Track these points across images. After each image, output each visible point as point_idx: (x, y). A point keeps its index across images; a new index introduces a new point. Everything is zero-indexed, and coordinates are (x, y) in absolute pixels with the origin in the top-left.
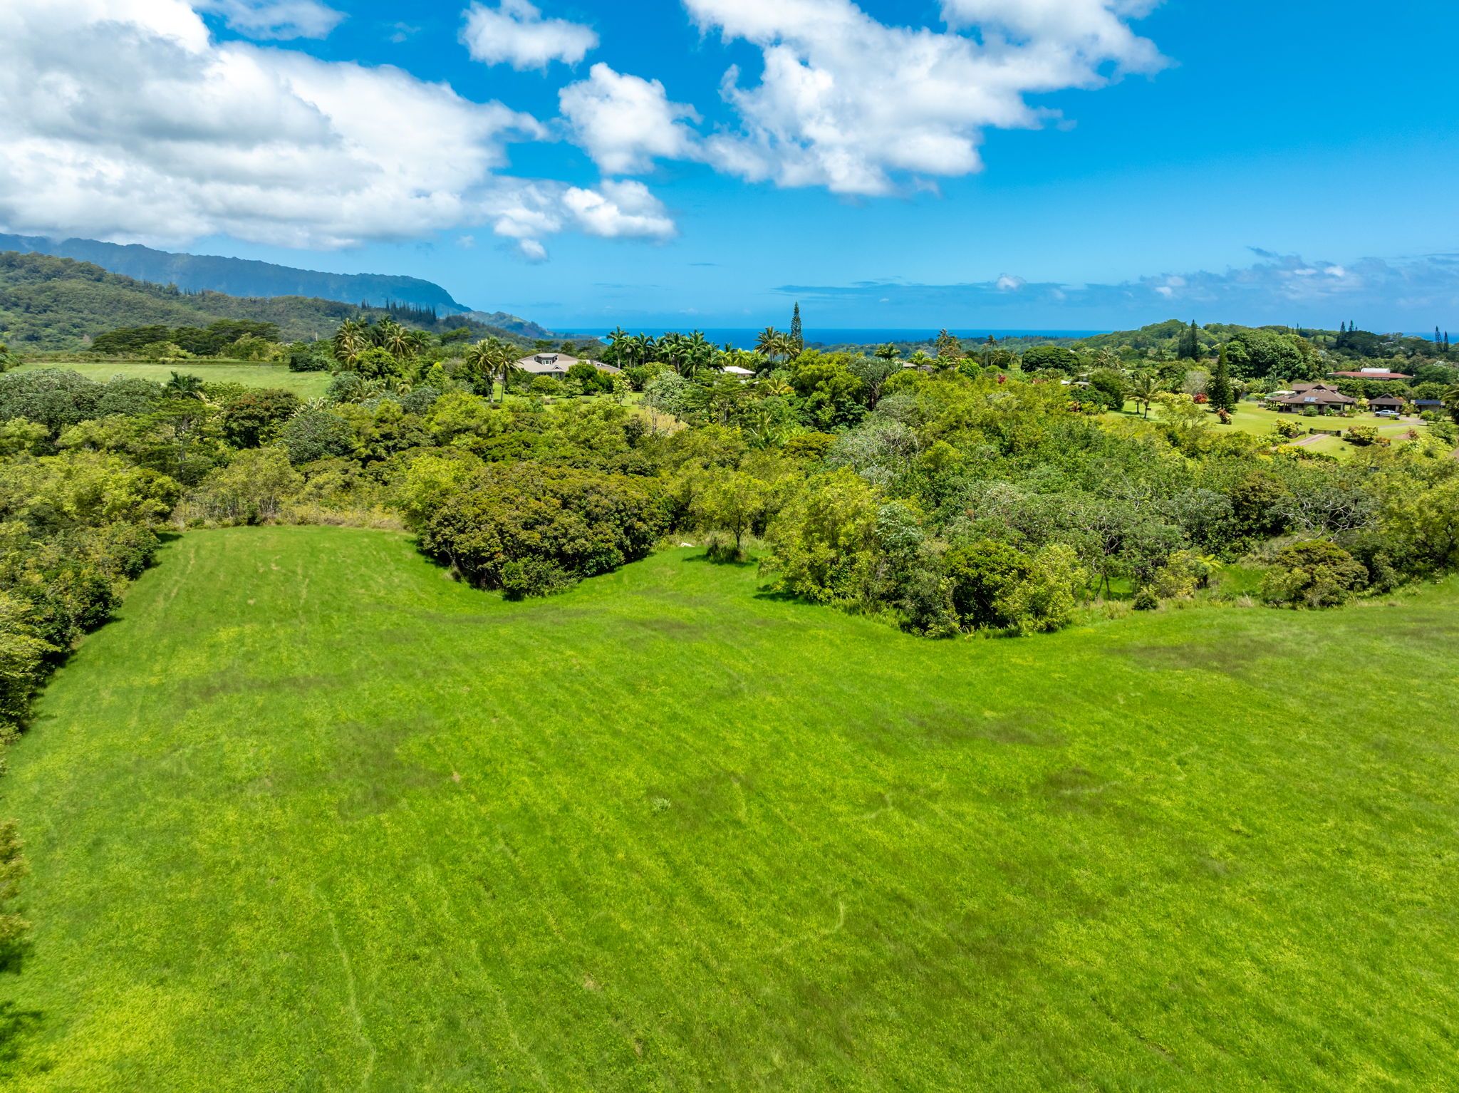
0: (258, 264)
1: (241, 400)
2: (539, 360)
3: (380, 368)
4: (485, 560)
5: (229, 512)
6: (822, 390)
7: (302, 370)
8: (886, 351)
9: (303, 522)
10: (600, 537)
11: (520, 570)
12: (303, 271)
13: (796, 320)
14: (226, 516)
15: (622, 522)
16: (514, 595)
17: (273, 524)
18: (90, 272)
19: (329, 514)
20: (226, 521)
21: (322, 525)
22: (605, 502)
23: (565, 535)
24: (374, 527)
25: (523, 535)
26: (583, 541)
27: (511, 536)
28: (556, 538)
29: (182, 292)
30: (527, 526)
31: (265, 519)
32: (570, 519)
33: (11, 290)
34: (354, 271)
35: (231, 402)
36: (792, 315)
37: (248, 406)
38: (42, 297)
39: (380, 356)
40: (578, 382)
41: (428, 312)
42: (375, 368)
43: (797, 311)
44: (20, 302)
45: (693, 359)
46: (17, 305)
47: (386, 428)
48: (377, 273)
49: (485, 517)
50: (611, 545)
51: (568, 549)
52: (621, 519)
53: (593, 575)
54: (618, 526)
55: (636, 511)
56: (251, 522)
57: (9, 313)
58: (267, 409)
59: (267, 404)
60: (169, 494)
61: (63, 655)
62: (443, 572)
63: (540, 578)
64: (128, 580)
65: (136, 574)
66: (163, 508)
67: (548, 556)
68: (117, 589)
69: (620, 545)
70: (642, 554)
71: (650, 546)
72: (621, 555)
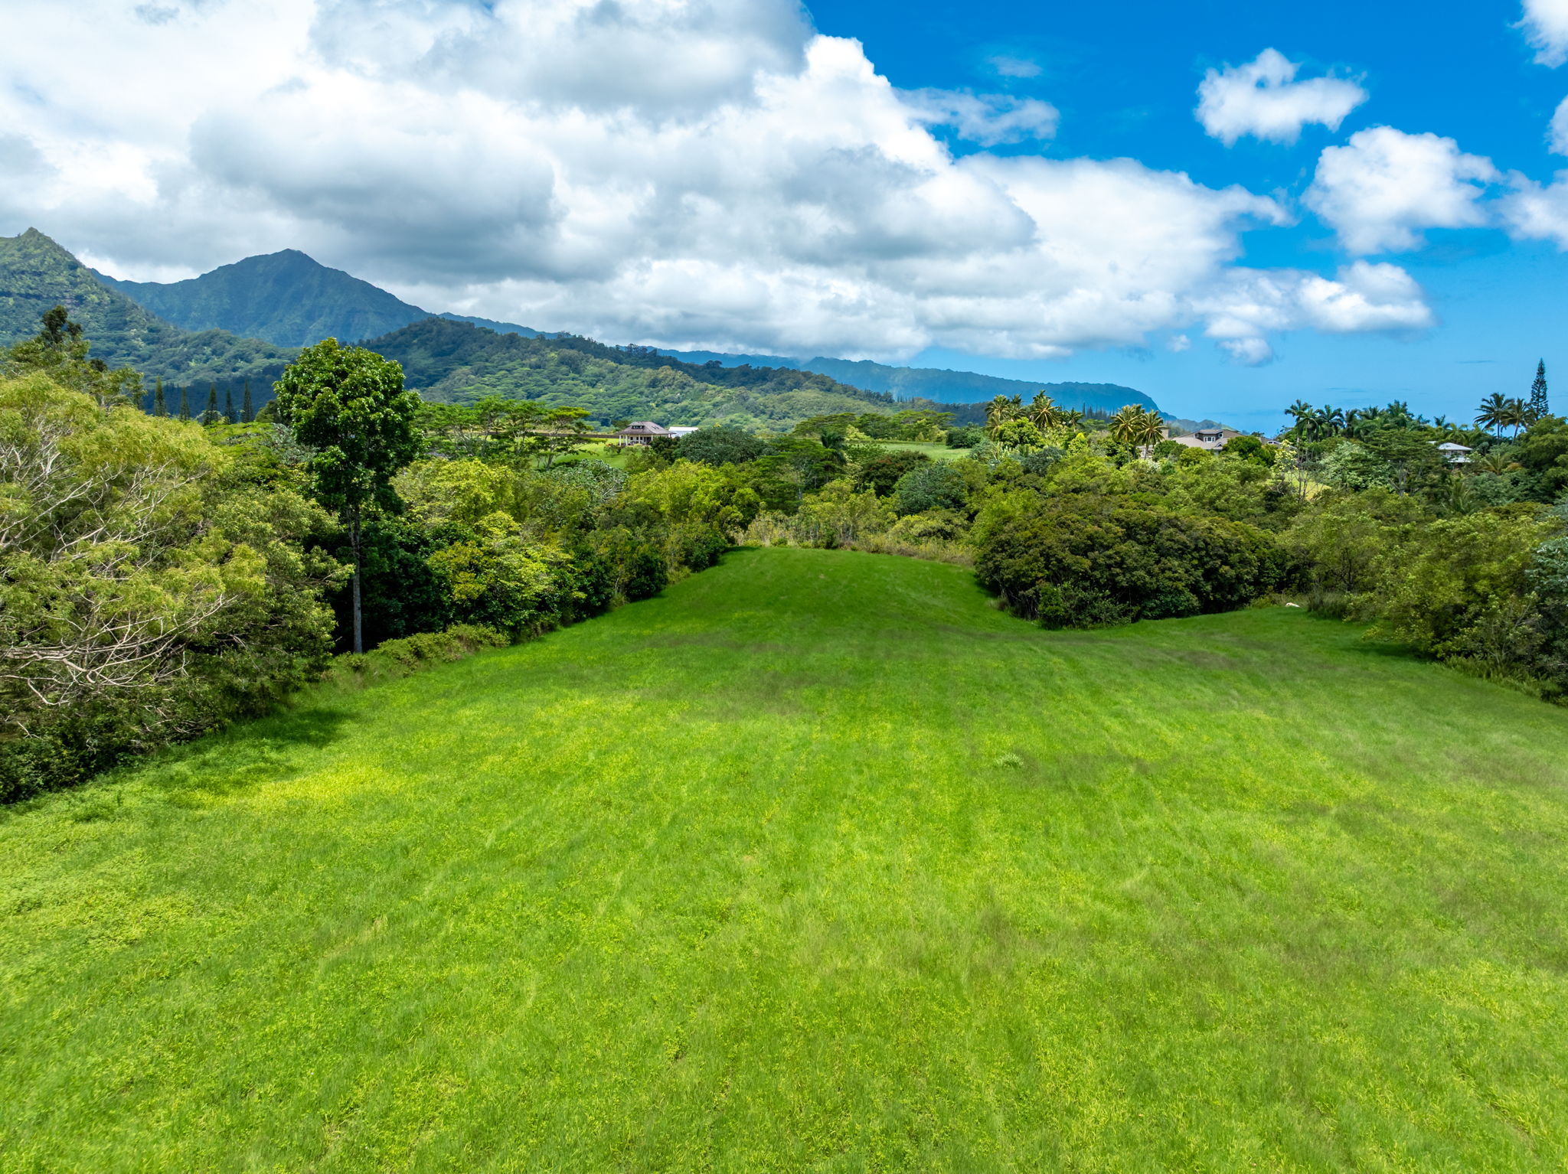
0: (969, 375)
1: (879, 460)
2: (1199, 437)
3: (1021, 439)
4: (1025, 587)
5: (811, 534)
7: (957, 447)
9: (878, 551)
10: (1168, 574)
11: (1059, 595)
14: (808, 538)
15: (1202, 564)
16: (1053, 622)
17: (849, 550)
18: (823, 383)
20: (806, 543)
21: (895, 555)
22: (1183, 537)
23: (1120, 565)
24: (945, 561)
25: (1069, 559)
26: (1142, 573)
27: (1057, 560)
28: (1109, 567)
29: (895, 398)
30: (1075, 550)
31: (842, 545)
32: (1130, 548)
33: (761, 399)
34: (1058, 380)
35: (870, 461)
37: (884, 465)
38: (784, 405)
39: (1022, 425)
40: (1235, 455)
43: (1541, 371)
44: (766, 410)
46: (764, 413)
48: (1081, 382)
49: (1035, 541)
50: (1180, 585)
51: (1123, 580)
52: (1200, 559)
53: (1156, 618)
54: (1196, 567)
55: (1221, 552)
56: (828, 545)
57: (757, 420)
58: (901, 469)
59: (902, 464)
60: (750, 505)
61: (592, 608)
62: (992, 602)
63: (1082, 606)
64: (686, 569)
65: (697, 566)
66: (738, 515)
67: (1096, 584)
68: (671, 573)
69: (1194, 589)
70: (1231, 606)
71: (1244, 601)
72: (1195, 601)
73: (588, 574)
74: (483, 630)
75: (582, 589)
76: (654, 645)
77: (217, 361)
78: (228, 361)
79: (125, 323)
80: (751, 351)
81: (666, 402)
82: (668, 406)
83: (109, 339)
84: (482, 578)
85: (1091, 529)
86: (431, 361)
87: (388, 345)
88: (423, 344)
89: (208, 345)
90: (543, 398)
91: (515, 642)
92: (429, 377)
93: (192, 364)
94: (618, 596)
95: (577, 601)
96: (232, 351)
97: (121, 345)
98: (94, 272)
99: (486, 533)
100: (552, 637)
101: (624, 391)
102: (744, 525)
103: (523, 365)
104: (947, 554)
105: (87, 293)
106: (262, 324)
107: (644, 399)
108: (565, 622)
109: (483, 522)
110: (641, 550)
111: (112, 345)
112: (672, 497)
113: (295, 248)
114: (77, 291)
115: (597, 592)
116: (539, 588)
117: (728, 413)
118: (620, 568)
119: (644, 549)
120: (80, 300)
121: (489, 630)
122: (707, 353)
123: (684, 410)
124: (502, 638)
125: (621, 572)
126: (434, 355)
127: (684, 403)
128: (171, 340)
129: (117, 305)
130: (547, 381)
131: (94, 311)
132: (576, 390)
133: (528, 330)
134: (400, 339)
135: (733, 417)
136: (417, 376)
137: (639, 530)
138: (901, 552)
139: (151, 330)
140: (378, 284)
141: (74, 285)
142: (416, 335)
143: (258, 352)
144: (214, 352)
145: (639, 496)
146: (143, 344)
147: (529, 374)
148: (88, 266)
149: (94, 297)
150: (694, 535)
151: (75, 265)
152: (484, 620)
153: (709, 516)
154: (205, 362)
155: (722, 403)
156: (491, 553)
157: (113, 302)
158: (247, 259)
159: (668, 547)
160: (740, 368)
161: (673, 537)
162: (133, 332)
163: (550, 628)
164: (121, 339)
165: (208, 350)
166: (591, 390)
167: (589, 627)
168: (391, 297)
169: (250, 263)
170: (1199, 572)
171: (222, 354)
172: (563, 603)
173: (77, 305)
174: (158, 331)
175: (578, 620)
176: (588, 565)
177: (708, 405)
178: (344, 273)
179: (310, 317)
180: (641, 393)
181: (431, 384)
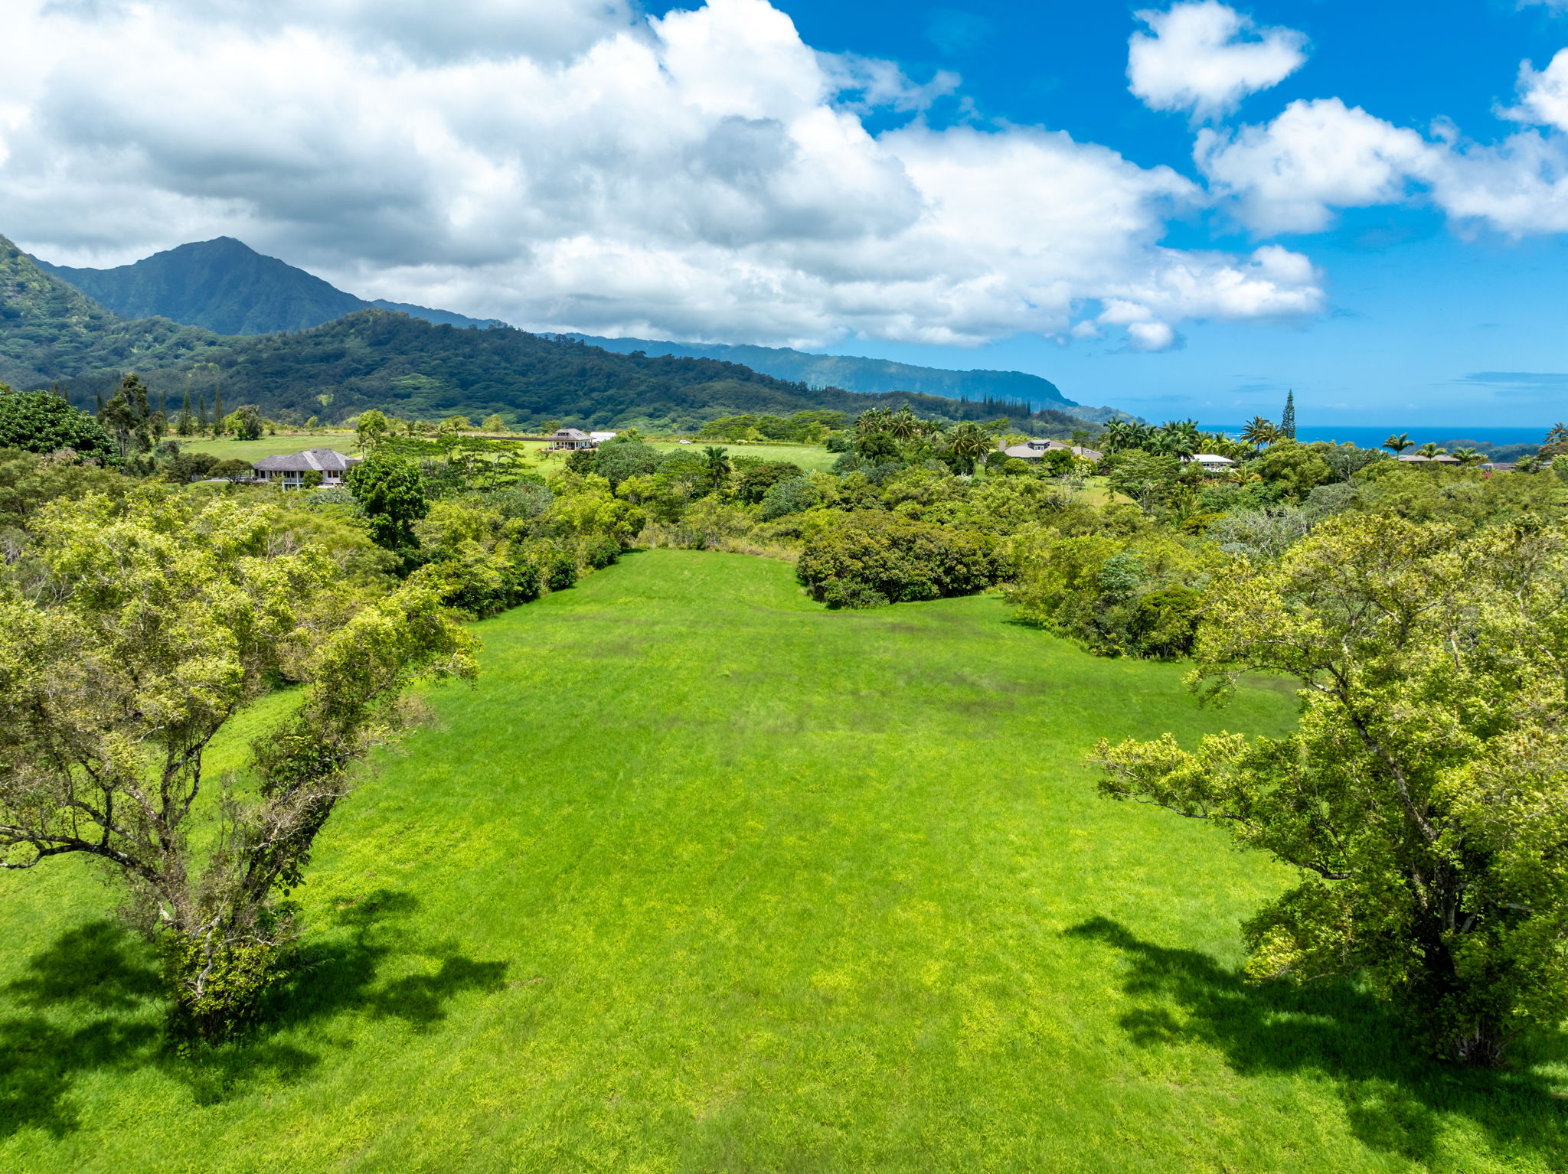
1: (758, 470)
2: (1032, 446)
3: (880, 449)
4: (821, 580)
5: (687, 539)
6: (1286, 477)
7: (835, 451)
8: (1397, 442)
9: (734, 551)
10: (917, 572)
11: (840, 588)
12: (922, 368)
13: (1290, 408)
15: (943, 564)
16: (835, 605)
17: (711, 550)
19: (755, 547)
20: (682, 545)
22: (931, 546)
23: (883, 566)
25: (848, 562)
26: (898, 571)
27: (841, 562)
28: (875, 567)
29: (809, 387)
30: (853, 556)
31: (708, 547)
35: (750, 471)
36: (1285, 403)
37: (760, 474)
39: (881, 438)
40: (1048, 465)
41: (1023, 406)
42: (876, 448)
43: (1290, 399)
45: (1162, 445)
47: (846, 494)
49: (829, 549)
50: (926, 579)
51: (884, 576)
52: (942, 561)
53: (905, 601)
54: (938, 567)
55: (958, 556)
56: (699, 548)
58: (774, 477)
59: (775, 473)
60: (639, 520)
61: (528, 596)
62: (803, 590)
63: (855, 594)
64: (591, 568)
65: (599, 566)
66: (629, 528)
67: (866, 580)
68: (581, 571)
69: (937, 581)
70: (963, 593)
71: (977, 589)
72: (935, 589)
73: (523, 575)
74: (463, 612)
75: (520, 584)
76: (564, 620)
77: (159, 348)
78: (170, 348)
79: (67, 310)
80: (676, 340)
81: (592, 390)
82: (595, 395)
83: (50, 325)
84: (461, 581)
85: (866, 541)
86: (368, 350)
87: (326, 335)
88: (360, 333)
89: (150, 332)
90: (476, 386)
91: (481, 618)
92: (367, 366)
93: (135, 351)
94: (543, 588)
95: (516, 593)
96: (174, 338)
97: (64, 332)
98: (32, 257)
99: (461, 552)
100: (502, 615)
101: (553, 380)
102: (635, 534)
103: (457, 355)
104: (784, 554)
105: (28, 280)
106: (200, 310)
107: (572, 388)
108: (510, 606)
109: (460, 546)
110: (559, 557)
111: (55, 331)
112: (582, 515)
113: (229, 235)
114: (19, 279)
115: (530, 586)
116: (495, 586)
117: (652, 402)
118: (544, 570)
119: (561, 556)
120: (22, 287)
121: (466, 612)
122: (633, 341)
123: (610, 399)
124: (474, 616)
125: (546, 572)
126: (370, 345)
127: (610, 392)
128: (113, 327)
129: (58, 293)
130: (479, 371)
131: (35, 298)
132: (508, 379)
133: (460, 317)
134: (338, 328)
135: (656, 405)
136: (354, 365)
137: (559, 540)
138: (751, 552)
139: (92, 317)
140: (312, 271)
141: (15, 272)
142: (352, 325)
143: (199, 339)
144: (156, 340)
145: (559, 513)
146: (85, 331)
147: (462, 364)
148: (27, 252)
149: (35, 284)
150: (596, 544)
151: (15, 254)
152: (463, 606)
153: (608, 528)
154: (148, 348)
155: (646, 392)
156: (466, 566)
157: (54, 289)
158: (183, 246)
159: (579, 553)
160: (664, 358)
161: (583, 545)
162: (74, 319)
163: (500, 610)
164: (63, 326)
165: (149, 337)
166: (522, 379)
167: (525, 608)
168: (326, 284)
169: (186, 250)
170: (941, 570)
171: (164, 341)
172: (508, 594)
173: (19, 292)
174: (99, 318)
175: (518, 604)
176: (524, 569)
177: (632, 394)
178: (279, 261)
179: (247, 304)
180: (570, 382)
181: (368, 373)
